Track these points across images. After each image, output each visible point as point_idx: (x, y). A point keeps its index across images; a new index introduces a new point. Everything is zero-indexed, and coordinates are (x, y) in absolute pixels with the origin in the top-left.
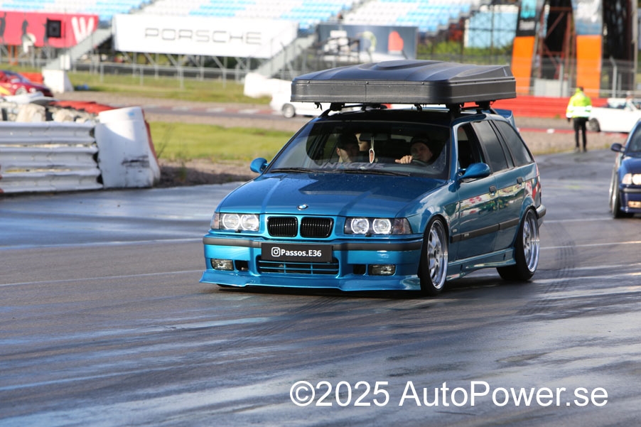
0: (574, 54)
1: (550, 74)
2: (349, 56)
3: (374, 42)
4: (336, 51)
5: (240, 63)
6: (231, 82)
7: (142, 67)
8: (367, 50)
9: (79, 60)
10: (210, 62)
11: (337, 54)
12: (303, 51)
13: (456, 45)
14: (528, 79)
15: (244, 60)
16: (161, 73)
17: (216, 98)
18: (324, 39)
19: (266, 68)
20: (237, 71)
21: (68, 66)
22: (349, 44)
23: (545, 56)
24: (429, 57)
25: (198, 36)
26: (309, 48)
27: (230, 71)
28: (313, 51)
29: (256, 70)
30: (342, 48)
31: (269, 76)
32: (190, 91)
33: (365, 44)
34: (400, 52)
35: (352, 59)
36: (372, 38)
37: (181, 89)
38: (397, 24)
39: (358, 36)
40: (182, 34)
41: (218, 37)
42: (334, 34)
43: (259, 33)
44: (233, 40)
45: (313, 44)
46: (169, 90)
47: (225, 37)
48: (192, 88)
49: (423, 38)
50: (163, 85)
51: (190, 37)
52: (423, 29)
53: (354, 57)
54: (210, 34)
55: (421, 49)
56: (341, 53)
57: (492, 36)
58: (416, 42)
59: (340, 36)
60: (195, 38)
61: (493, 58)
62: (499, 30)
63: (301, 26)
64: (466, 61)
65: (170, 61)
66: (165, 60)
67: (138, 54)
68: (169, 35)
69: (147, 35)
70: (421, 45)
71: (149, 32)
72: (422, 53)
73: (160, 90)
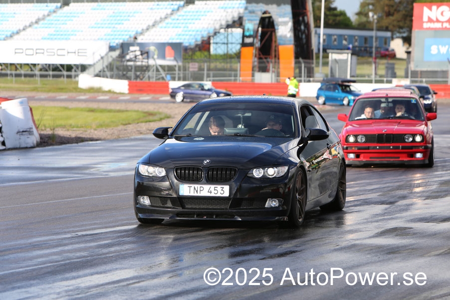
0: (277, 57)
1: (264, 69)
2: (142, 62)
3: (156, 53)
4: (134, 59)
5: (75, 68)
6: (69, 80)
7: (14, 72)
8: (153, 58)
10: (56, 68)
11: (135, 61)
12: (114, 60)
13: (206, 53)
14: (251, 72)
15: (77, 66)
16: (26, 76)
17: (61, 90)
18: (125, 53)
19: (91, 70)
20: (73, 73)
22: (142, 54)
23: (260, 58)
24: (190, 61)
25: (47, 52)
26: (117, 57)
27: (69, 73)
28: (120, 59)
29: (85, 72)
30: (137, 57)
31: (93, 75)
32: (44, 86)
33: (151, 54)
34: (172, 58)
35: (144, 64)
36: (155, 50)
37: (39, 85)
38: (170, 41)
39: (146, 49)
40: (38, 51)
41: (60, 52)
42: (132, 48)
43: (86, 49)
44: (69, 54)
45: (119, 55)
46: (31, 86)
47: (65, 52)
48: (46, 84)
49: (186, 49)
50: (28, 83)
51: (43, 53)
52: (186, 44)
53: (145, 62)
54: (55, 51)
55: (185, 56)
56: (137, 60)
57: (228, 47)
58: (182, 51)
59: (135, 50)
60: (45, 53)
61: (229, 60)
62: (232, 43)
63: (111, 45)
64: (213, 62)
65: (31, 68)
66: (27, 68)
67: (11, 64)
68: (30, 52)
69: (16, 53)
70: (184, 54)
71: (17, 51)
72: (186, 59)
73: (26, 86)
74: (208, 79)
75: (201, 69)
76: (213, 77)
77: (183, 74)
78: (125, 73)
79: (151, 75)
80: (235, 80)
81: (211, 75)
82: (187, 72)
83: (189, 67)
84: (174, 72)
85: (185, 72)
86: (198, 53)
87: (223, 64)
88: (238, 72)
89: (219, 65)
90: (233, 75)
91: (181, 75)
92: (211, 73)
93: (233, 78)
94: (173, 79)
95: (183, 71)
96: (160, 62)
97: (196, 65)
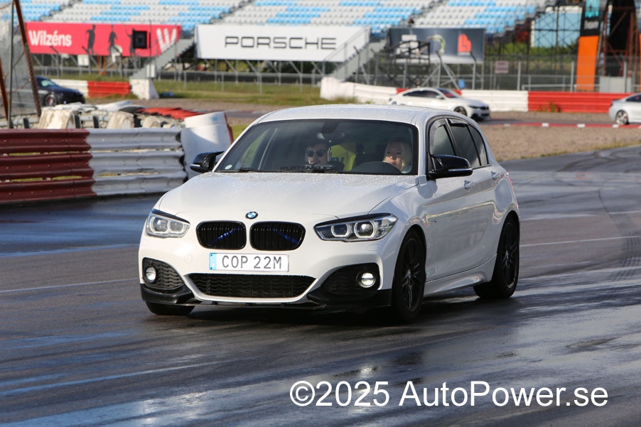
0: (637, 52)
1: (614, 72)
2: (420, 59)
3: (443, 45)
4: (407, 54)
5: (316, 67)
6: (307, 86)
7: (223, 73)
8: (437, 53)
9: (163, 68)
10: (287, 67)
11: (408, 57)
12: (376, 55)
13: (522, 46)
14: (593, 76)
15: (319, 64)
16: (241, 79)
18: (395, 44)
19: (341, 71)
20: (313, 76)
21: (153, 75)
22: (419, 47)
23: (609, 54)
24: (497, 58)
25: (275, 43)
26: (381, 51)
27: (307, 76)
28: (385, 54)
29: (331, 75)
30: (413, 51)
31: (344, 80)
32: (268, 95)
33: (435, 47)
34: (468, 54)
35: (422, 61)
36: (441, 41)
37: (260, 94)
38: (466, 26)
39: (428, 39)
40: (261, 41)
41: (294, 43)
42: (405, 38)
43: (334, 39)
44: (309, 46)
45: (385, 48)
47: (301, 43)
48: (271, 93)
49: (491, 39)
50: (243, 91)
51: (268, 44)
52: (491, 30)
53: (425, 59)
54: (287, 41)
55: (489, 50)
56: (412, 56)
57: (557, 36)
58: (484, 42)
59: (410, 40)
60: (272, 45)
61: (558, 57)
62: (564, 30)
63: (374, 31)
64: (533, 60)
65: (249, 67)
66: (244, 66)
67: (220, 61)
68: (248, 42)
69: (227, 43)
70: (488, 46)
71: (229, 40)
72: (489, 55)
73: (241, 95)
74: (523, 87)
75: (513, 70)
76: (532, 83)
77: (485, 78)
78: (392, 76)
79: (433, 80)
80: (567, 88)
81: (530, 81)
82: (491, 75)
83: (494, 69)
84: (470, 76)
85: (487, 75)
86: (510, 46)
87: (549, 63)
88: (572, 76)
89: (543, 64)
90: (564, 81)
91: (482, 81)
92: (530, 77)
93: (564, 85)
94: (469, 86)
95: (485, 73)
96: (448, 59)
97: (506, 64)
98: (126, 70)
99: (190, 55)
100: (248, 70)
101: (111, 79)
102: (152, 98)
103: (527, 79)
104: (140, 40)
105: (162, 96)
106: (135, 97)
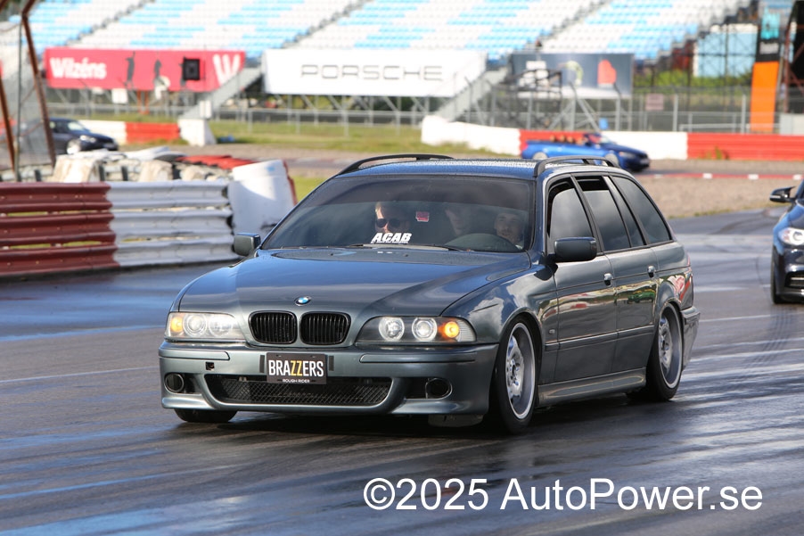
1: (798, 107)
2: (549, 92)
3: (580, 74)
4: (533, 86)
5: (417, 103)
6: (406, 127)
7: (298, 112)
8: (572, 85)
9: (222, 106)
10: (380, 104)
11: (534, 90)
12: (493, 88)
13: (680, 74)
14: (771, 114)
15: (422, 100)
16: (322, 119)
18: (518, 72)
19: (449, 109)
20: (413, 114)
21: (208, 114)
22: (549, 78)
23: (792, 85)
24: (649, 90)
25: (365, 72)
26: (501, 83)
27: (405, 114)
28: (504, 87)
29: (437, 113)
30: (541, 83)
31: (452, 118)
32: (357, 139)
33: (569, 78)
34: (610, 85)
35: (552, 96)
36: (577, 69)
37: (346, 137)
38: (609, 51)
39: (559, 67)
40: (347, 70)
41: (390, 73)
42: (531, 65)
43: (439, 67)
44: (407, 76)
45: (505, 78)
46: (331, 139)
47: (398, 73)
48: (359, 136)
49: (640, 66)
50: (323, 134)
51: (356, 74)
52: (640, 55)
53: (555, 93)
54: (380, 70)
55: (639, 80)
56: (539, 88)
57: (726, 62)
58: (632, 71)
59: (538, 68)
60: (361, 75)
61: (728, 89)
62: (735, 55)
63: (492, 57)
64: (695, 93)
65: (332, 104)
66: (326, 103)
67: (294, 96)
68: (330, 72)
69: (304, 73)
70: (638, 76)
71: (307, 70)
72: (640, 87)
73: (320, 139)
74: (682, 126)
75: (668, 106)
76: (694, 122)
77: (633, 116)
78: (514, 114)
79: (567, 119)
80: (738, 130)
81: (690, 119)
82: (641, 113)
83: (644, 105)
84: (613, 113)
85: (635, 112)
86: (666, 76)
87: (715, 98)
88: (743, 115)
89: (709, 98)
90: (734, 119)
91: (630, 120)
92: (691, 115)
93: (733, 125)
94: (612, 127)
95: (633, 110)
96: (586, 93)
97: (661, 99)
98: (175, 109)
99: (256, 89)
100: (331, 107)
101: (154, 121)
102: (208, 143)
103: (686, 117)
104: (192, 70)
105: (220, 141)
106: (185, 143)
